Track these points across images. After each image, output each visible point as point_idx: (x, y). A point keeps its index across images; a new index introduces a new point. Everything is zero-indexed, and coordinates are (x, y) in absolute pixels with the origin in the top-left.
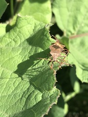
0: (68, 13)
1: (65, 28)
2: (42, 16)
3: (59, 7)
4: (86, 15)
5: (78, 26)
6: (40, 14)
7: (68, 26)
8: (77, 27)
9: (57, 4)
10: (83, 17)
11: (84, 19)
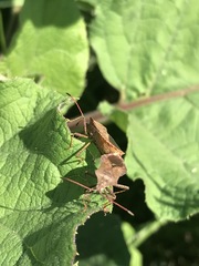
0: (129, 48)
1: (123, 82)
2: (65, 56)
3: (106, 34)
4: (170, 49)
5: (154, 75)
6: (62, 51)
7: (129, 77)
8: (150, 78)
9: (99, 26)
10: (163, 54)
11: (167, 58)
